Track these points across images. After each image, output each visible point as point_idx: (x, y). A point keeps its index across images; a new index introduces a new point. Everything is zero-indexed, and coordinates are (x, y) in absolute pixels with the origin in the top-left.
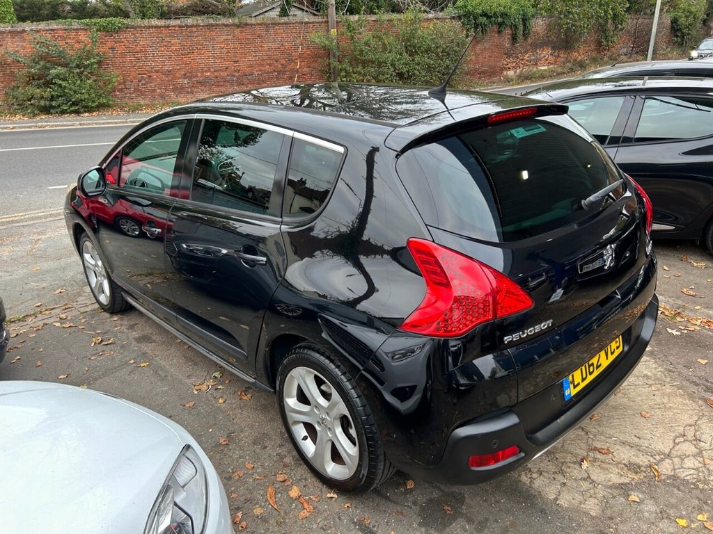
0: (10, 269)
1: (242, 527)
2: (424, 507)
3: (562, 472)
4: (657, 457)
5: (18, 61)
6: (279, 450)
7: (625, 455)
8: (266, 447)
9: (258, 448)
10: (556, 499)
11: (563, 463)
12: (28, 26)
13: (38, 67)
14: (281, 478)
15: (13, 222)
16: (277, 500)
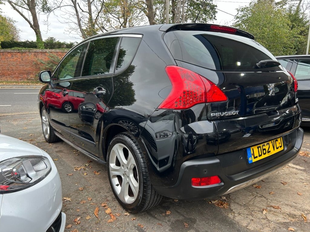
0: (15, 128)
1: (77, 223)
2: (173, 223)
3: (252, 215)
4: (306, 212)
5: (42, 63)
6: (106, 194)
7: (288, 210)
8: (100, 193)
9: (96, 193)
10: (247, 226)
11: (252, 211)
12: (48, 50)
13: (49, 65)
14: (103, 205)
15: (23, 114)
16: (99, 213)
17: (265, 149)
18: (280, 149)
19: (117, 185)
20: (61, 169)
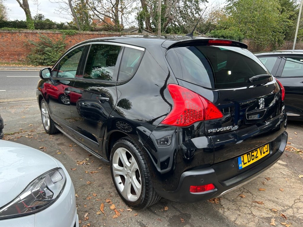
0: (13, 117)
1: (86, 219)
2: (171, 219)
3: (239, 210)
4: (286, 208)
5: (33, 44)
6: (109, 190)
7: (271, 205)
8: (104, 188)
9: (100, 188)
10: (235, 221)
11: (240, 206)
12: (39, 31)
13: (41, 47)
14: (108, 201)
15: (19, 101)
16: (104, 209)
17: (253, 155)
18: (266, 154)
19: (120, 183)
20: (64, 163)
